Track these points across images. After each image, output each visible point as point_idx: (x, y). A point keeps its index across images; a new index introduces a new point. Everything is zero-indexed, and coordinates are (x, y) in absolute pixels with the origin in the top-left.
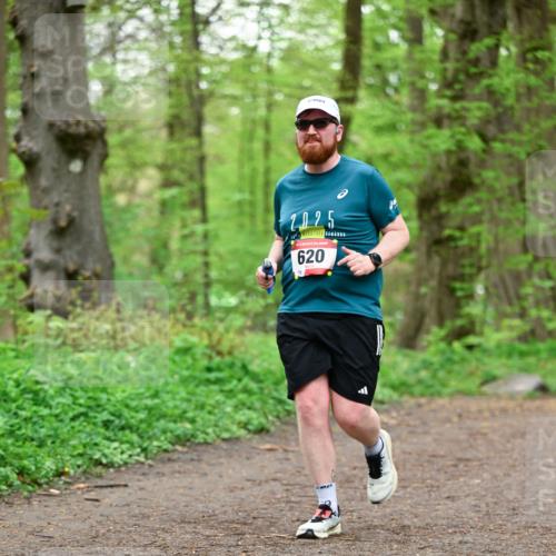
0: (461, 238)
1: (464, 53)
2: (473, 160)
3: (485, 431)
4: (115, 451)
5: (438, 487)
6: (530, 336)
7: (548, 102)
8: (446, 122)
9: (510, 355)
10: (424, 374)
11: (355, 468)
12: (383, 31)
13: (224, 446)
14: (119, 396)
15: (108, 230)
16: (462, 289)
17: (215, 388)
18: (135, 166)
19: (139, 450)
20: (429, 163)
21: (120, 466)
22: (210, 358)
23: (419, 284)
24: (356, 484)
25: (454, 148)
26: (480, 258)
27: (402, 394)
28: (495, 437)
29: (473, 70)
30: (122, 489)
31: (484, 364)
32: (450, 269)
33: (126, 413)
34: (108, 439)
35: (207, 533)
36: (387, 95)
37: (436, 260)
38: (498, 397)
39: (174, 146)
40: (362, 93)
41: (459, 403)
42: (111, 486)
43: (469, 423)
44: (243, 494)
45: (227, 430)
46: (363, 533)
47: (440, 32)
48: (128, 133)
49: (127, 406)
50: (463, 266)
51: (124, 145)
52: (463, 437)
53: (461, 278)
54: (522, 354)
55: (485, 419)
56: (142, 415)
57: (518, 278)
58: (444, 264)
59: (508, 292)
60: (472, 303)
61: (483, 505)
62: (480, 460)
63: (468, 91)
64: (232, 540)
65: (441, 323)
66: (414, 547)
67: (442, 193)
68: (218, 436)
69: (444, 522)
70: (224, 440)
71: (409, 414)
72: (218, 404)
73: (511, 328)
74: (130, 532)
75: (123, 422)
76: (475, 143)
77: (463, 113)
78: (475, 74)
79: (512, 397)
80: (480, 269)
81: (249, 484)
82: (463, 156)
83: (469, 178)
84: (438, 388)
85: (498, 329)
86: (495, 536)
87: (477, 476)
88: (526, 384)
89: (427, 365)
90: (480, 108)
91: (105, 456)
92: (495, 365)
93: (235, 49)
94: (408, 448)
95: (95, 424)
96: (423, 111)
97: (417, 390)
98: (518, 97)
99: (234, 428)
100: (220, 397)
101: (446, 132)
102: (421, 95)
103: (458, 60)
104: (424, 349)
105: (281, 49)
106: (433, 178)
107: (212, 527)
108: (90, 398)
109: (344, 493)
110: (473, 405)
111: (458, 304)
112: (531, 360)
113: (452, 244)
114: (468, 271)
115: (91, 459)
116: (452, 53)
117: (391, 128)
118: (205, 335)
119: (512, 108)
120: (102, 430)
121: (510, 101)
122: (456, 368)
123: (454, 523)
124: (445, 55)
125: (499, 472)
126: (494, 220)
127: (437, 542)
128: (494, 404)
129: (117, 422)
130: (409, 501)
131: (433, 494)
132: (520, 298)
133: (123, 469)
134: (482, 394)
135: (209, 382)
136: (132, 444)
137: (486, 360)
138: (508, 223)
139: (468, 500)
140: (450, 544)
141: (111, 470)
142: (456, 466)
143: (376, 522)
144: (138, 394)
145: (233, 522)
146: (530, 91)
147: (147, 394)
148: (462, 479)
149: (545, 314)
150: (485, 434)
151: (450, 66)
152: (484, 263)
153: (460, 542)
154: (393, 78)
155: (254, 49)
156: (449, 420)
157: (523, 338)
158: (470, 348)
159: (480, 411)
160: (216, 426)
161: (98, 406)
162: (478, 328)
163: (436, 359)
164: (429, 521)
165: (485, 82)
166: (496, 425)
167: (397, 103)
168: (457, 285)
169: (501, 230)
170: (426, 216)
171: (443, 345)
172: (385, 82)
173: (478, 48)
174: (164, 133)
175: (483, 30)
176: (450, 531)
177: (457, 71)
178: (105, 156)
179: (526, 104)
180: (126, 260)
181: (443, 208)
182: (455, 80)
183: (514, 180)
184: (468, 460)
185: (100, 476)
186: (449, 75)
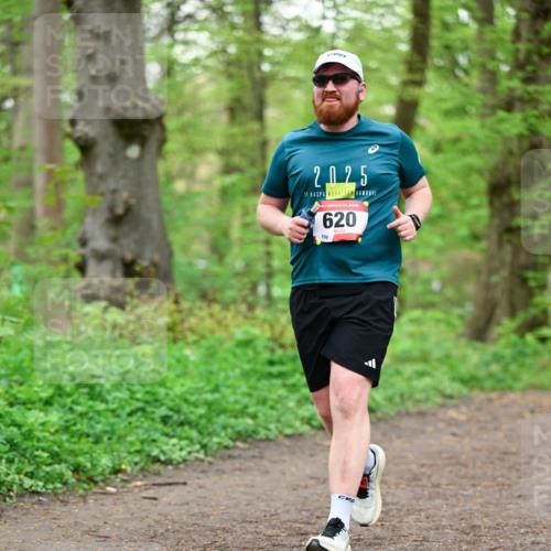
1: (537, 33)
4: (173, 448)
5: (509, 485)
8: (518, 105)
10: (495, 368)
11: (423, 466)
12: (453, 10)
13: (287, 442)
14: (178, 390)
15: (166, 218)
16: (535, 279)
17: (277, 382)
18: (195, 151)
19: (198, 447)
20: (500, 147)
21: (179, 463)
22: (273, 351)
24: (425, 481)
25: (526, 133)
27: (472, 389)
30: (181, 487)
32: (523, 258)
33: (185, 408)
34: (167, 435)
35: (269, 533)
36: (456, 77)
37: (508, 248)
39: (236, 130)
40: (430, 75)
41: (532, 398)
42: (170, 484)
44: (306, 493)
45: (290, 426)
48: (187, 117)
49: (186, 401)
51: (183, 129)
56: (202, 411)
63: (541, 73)
64: (295, 541)
65: (512, 314)
68: (281, 432)
69: (516, 522)
70: (287, 436)
71: (479, 409)
72: (281, 399)
74: (189, 532)
75: (182, 418)
77: (536, 96)
81: (312, 482)
82: (535, 140)
89: (497, 358)
91: (163, 452)
93: (299, 30)
94: (478, 445)
95: (153, 420)
96: (494, 94)
97: (488, 384)
99: (297, 424)
100: (282, 392)
102: (492, 77)
103: (530, 41)
104: (495, 341)
105: (346, 30)
106: (505, 163)
107: (274, 527)
108: (147, 392)
109: (412, 491)
111: (530, 294)
115: (149, 456)
116: (525, 33)
117: (461, 111)
118: (267, 327)
120: (160, 426)
122: (529, 361)
123: (527, 523)
124: (517, 34)
129: (175, 417)
130: (479, 500)
131: (504, 493)
133: (182, 466)
135: (271, 376)
136: (191, 441)
140: (521, 545)
141: (170, 467)
144: (197, 389)
145: (296, 522)
147: (207, 388)
151: (522, 46)
153: (533, 543)
154: (462, 60)
155: (318, 30)
156: (520, 416)
158: (543, 340)
160: (278, 421)
161: (156, 401)
163: (508, 352)
167: (466, 85)
168: (530, 274)
170: (497, 203)
171: (514, 338)
172: (455, 63)
174: (224, 118)
176: (522, 531)
177: (529, 53)
178: (163, 141)
180: (185, 249)
182: (528, 61)
185: (158, 474)
186: (521, 56)
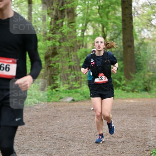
0: (55, 66)
2: (57, 48)
3: (60, 110)
6: (70, 88)
7: (74, 35)
9: (66, 93)
23: (45, 76)
26: (59, 70)
28: (63, 111)
29: (57, 27)
31: (60, 95)
38: (63, 102)
43: (56, 108)
46: (32, 133)
47: (50, 18)
50: (55, 72)
52: (55, 111)
53: (55, 75)
54: (69, 92)
55: (60, 107)
57: (68, 75)
58: (51, 72)
59: (65, 78)
60: (57, 81)
61: (60, 127)
62: (59, 117)
66: (44, 136)
67: (50, 55)
73: (66, 86)
76: (58, 44)
78: (58, 28)
79: (66, 102)
80: (59, 73)
83: (56, 52)
84: (49, 100)
85: (63, 87)
86: (62, 134)
87: (59, 120)
88: (69, 99)
90: (59, 36)
92: (62, 95)
98: (68, 33)
101: (51, 42)
110: (57, 104)
112: (71, 94)
113: (53, 67)
114: (56, 73)
119: (66, 36)
121: (66, 34)
125: (63, 119)
126: (62, 62)
127: (49, 136)
128: (62, 104)
132: (68, 79)
134: (60, 102)
137: (61, 94)
138: (65, 62)
139: (56, 126)
142: (53, 118)
143: (35, 131)
146: (71, 32)
148: (55, 121)
149: (74, 83)
150: (60, 111)
152: (60, 71)
157: (69, 89)
159: (59, 105)
162: (58, 87)
164: (47, 130)
165: (60, 30)
166: (63, 109)
169: (64, 64)
173: (58, 22)
175: (60, 18)
179: (69, 35)
181: (51, 59)
183: (67, 53)
184: (56, 117)
